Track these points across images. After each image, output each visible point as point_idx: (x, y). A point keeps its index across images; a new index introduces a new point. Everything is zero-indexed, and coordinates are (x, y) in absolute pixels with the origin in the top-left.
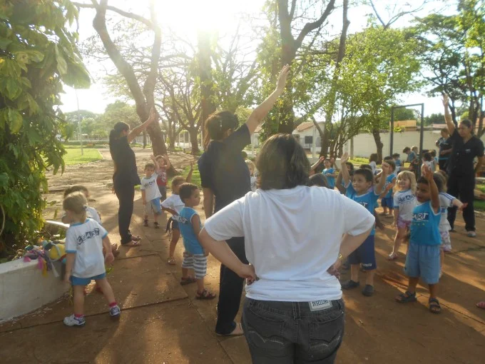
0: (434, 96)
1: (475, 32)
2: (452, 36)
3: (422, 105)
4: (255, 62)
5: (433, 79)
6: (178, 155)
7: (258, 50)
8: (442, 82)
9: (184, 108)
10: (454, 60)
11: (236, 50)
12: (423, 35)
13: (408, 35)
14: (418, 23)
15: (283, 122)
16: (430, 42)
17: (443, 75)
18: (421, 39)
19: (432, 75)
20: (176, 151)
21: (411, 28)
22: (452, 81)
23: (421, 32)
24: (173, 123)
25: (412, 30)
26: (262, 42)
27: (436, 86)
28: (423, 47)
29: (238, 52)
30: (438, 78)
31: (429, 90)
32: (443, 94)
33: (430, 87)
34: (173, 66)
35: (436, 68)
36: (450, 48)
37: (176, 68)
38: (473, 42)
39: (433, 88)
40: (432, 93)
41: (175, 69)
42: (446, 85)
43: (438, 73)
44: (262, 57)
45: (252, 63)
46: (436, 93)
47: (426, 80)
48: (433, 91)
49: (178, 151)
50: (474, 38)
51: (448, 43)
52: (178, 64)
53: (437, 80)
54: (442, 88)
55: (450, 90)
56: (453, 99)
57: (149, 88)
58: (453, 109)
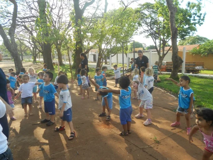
0: (148, 37)
1: (161, 10)
2: (154, 12)
3: (134, 41)
5: (148, 31)
8: (151, 32)
13: (137, 11)
14: (140, 6)
16: (145, 15)
17: (152, 29)
18: (142, 13)
19: (147, 29)
20: (37, 63)
21: (138, 8)
22: (155, 31)
23: (143, 10)
27: (149, 33)
28: (143, 17)
29: (63, 16)
30: (149, 30)
32: (152, 37)
33: (147, 34)
34: (31, 21)
35: (148, 26)
36: (154, 17)
38: (160, 15)
39: (148, 34)
40: (147, 37)
42: (152, 33)
43: (149, 28)
44: (72, 19)
45: (69, 22)
46: (149, 36)
47: (145, 31)
48: (148, 36)
50: (160, 13)
52: (33, 21)
53: (149, 31)
54: (151, 34)
55: (154, 35)
56: (156, 39)
57: (11, 32)
58: (155, 43)
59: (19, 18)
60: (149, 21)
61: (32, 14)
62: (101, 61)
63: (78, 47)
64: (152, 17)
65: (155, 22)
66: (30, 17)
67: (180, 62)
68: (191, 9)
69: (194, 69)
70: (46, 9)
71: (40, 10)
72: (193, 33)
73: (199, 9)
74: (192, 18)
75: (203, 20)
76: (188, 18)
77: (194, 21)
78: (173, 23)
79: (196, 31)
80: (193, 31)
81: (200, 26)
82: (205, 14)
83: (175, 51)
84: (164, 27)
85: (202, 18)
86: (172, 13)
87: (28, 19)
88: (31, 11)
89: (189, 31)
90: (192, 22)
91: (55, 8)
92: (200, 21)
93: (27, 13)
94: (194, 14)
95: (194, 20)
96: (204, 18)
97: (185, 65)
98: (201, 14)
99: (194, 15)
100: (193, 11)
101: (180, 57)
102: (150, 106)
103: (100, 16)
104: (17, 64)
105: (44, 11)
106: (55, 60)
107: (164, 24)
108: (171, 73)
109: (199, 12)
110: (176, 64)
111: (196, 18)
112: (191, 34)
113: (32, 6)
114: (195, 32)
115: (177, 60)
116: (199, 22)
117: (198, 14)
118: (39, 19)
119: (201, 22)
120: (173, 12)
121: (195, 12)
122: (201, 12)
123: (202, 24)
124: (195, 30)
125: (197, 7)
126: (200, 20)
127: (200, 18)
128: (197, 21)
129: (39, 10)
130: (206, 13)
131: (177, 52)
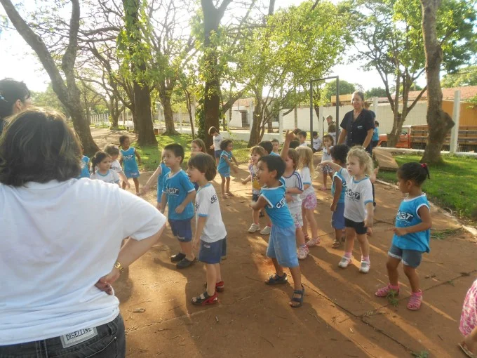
0: (369, 70)
1: (400, 5)
2: (383, 10)
3: (337, 77)
5: (367, 54)
8: (375, 56)
12: (357, 9)
13: (343, 10)
16: (363, 16)
17: (377, 49)
18: (355, 12)
19: (366, 49)
20: (120, 130)
22: (386, 55)
23: (356, 5)
25: (346, 5)
27: (371, 60)
28: (356, 21)
29: (176, 25)
30: (372, 52)
31: (363, 64)
32: (377, 68)
33: (365, 61)
34: (107, 39)
35: (369, 42)
36: (384, 22)
37: (109, 41)
38: (399, 15)
39: (367, 62)
40: (367, 67)
42: (379, 59)
43: (372, 47)
44: (196, 31)
45: (188, 38)
46: (371, 67)
47: (361, 54)
48: (368, 65)
50: (399, 11)
51: (381, 17)
52: (112, 38)
53: (371, 55)
54: (376, 62)
55: (383, 64)
56: (386, 72)
57: (68, 63)
58: (386, 83)
59: (82, 32)
60: (370, 30)
61: (110, 23)
62: (261, 125)
63: (210, 95)
64: (379, 23)
65: (386, 34)
66: (106, 30)
67: (446, 124)
70: (139, 11)
71: (127, 13)
76: (467, 21)
78: (430, 32)
83: (435, 99)
84: (408, 45)
86: (428, 11)
87: (101, 34)
88: (107, 17)
89: (469, 52)
91: (159, 8)
93: (98, 22)
97: (459, 132)
101: (446, 114)
103: (257, 23)
105: (135, 15)
106: (159, 125)
107: (407, 37)
108: (423, 151)
110: (437, 130)
112: (472, 61)
113: (110, 5)
115: (438, 119)
118: (124, 33)
120: (432, 8)
129: (124, 14)
131: (439, 102)
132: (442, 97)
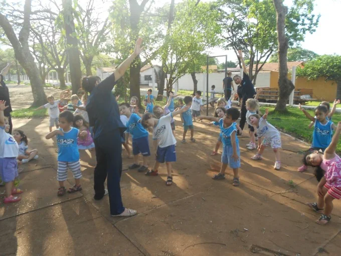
0: (228, 49)
1: (254, 8)
2: (239, 10)
3: (226, 56)
4: (107, 20)
5: (228, 38)
6: (48, 90)
7: (109, 11)
8: (233, 40)
9: (52, 53)
10: (240, 26)
11: (91, 9)
12: (221, 7)
13: (213, 7)
15: (134, 66)
16: (226, 13)
17: (234, 36)
18: (219, 10)
21: (214, 2)
22: (239, 40)
23: (221, 5)
24: (42, 65)
25: (215, 4)
26: (112, 4)
27: (230, 42)
28: (221, 16)
30: (231, 37)
31: (225, 45)
32: (234, 48)
33: (226, 44)
34: (41, 19)
35: (229, 31)
36: (238, 18)
37: (43, 20)
39: (227, 44)
40: (227, 48)
41: (42, 22)
42: (235, 42)
43: (231, 35)
47: (224, 38)
48: (227, 46)
49: (49, 87)
51: (237, 14)
53: (230, 39)
54: (233, 44)
55: (237, 45)
60: (229, 22)
61: (42, 7)
64: (235, 18)
66: (39, 11)
67: (290, 87)
68: (299, 7)
69: (299, 100)
72: (298, 45)
73: (311, 8)
74: (300, 22)
75: (316, 24)
76: (295, 21)
77: (303, 27)
79: (303, 41)
80: (298, 41)
81: (312, 33)
82: (319, 16)
84: (257, 35)
85: (314, 21)
86: (280, 15)
87: (36, 14)
88: (40, 1)
90: (300, 27)
92: (312, 26)
94: (303, 15)
95: (303, 24)
96: (317, 21)
98: (313, 16)
99: (303, 17)
100: (301, 11)
101: (290, 81)
102: (278, 144)
104: (35, 88)
107: (258, 29)
108: (276, 104)
109: (310, 12)
111: (307, 22)
114: (301, 42)
115: (285, 85)
116: (310, 28)
117: (310, 16)
119: (314, 27)
120: (283, 14)
121: (304, 13)
122: (313, 13)
123: (314, 31)
124: (301, 39)
125: (308, 5)
126: (311, 24)
127: (312, 22)
128: (306, 27)
130: (321, 14)
131: (286, 74)
132: (287, 70)
